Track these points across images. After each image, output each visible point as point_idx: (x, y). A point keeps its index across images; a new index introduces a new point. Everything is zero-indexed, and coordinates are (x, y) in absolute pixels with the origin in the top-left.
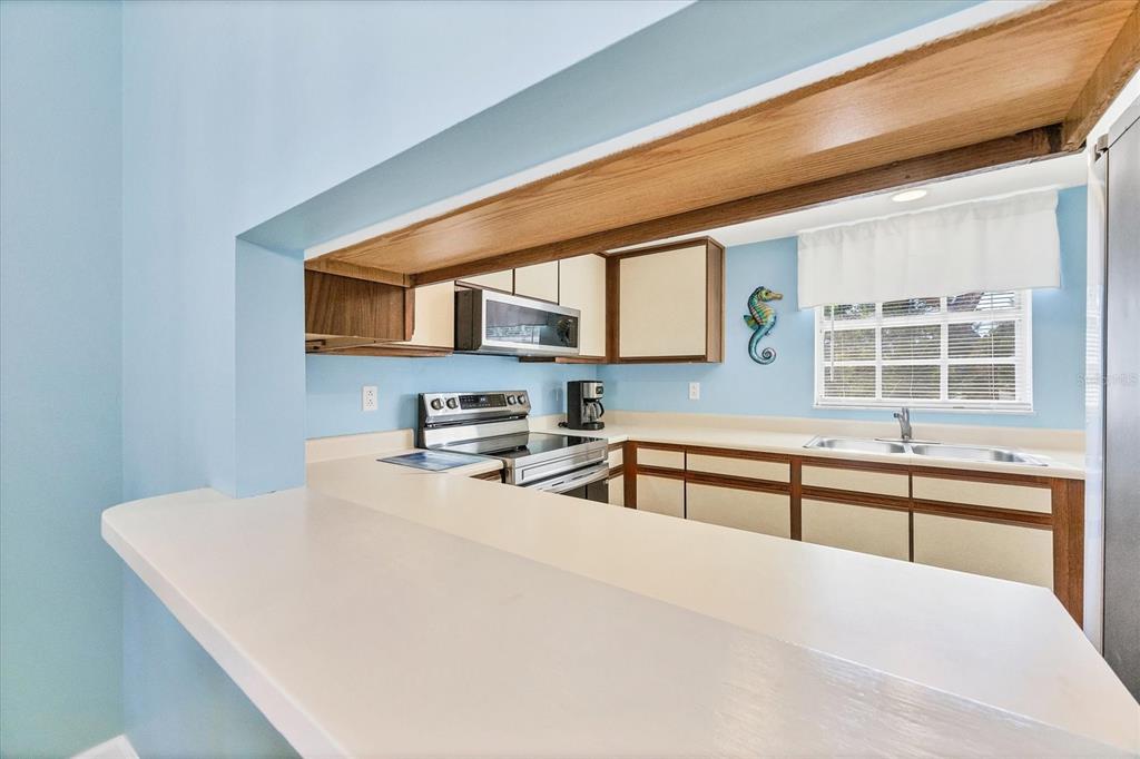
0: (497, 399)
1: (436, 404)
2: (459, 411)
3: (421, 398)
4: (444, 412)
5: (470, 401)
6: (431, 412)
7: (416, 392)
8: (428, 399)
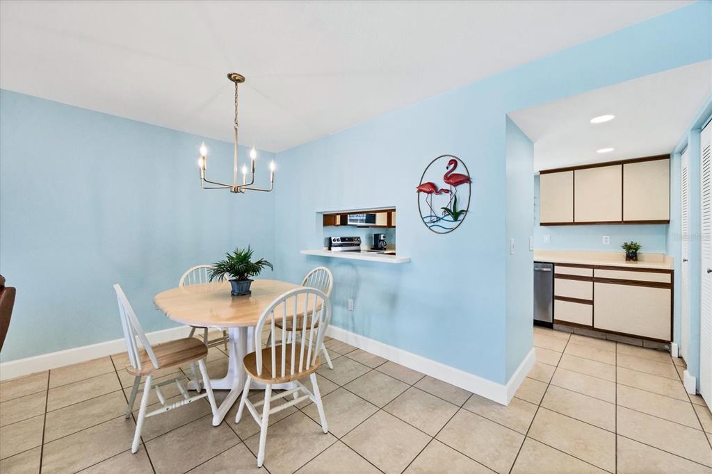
0: (351, 239)
1: (334, 240)
2: (340, 242)
3: (330, 238)
4: (337, 242)
5: (343, 239)
6: (333, 242)
7: (329, 237)
8: (333, 238)
